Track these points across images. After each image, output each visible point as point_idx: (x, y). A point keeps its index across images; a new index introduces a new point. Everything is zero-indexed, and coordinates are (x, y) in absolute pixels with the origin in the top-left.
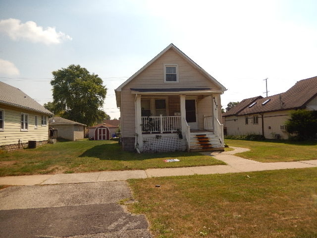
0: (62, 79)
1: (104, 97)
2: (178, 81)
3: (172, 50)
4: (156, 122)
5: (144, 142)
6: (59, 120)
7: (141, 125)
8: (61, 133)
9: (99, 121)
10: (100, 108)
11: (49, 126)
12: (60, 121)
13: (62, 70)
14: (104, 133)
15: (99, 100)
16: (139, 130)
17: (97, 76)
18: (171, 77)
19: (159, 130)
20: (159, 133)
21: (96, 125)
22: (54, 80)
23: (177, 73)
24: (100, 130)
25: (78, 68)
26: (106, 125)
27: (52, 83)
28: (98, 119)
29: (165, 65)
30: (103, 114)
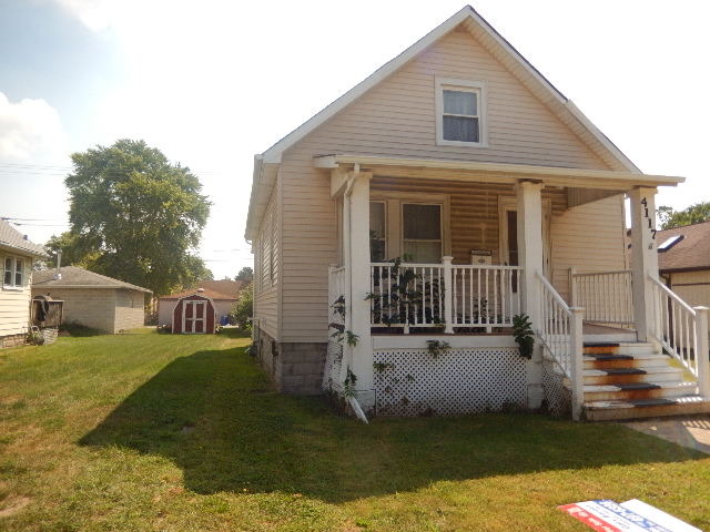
0: (96, 174)
1: (202, 223)
2: (483, 143)
3: (467, 31)
4: (428, 286)
5: (380, 367)
6: (76, 275)
7: (371, 296)
8: (73, 310)
9: (187, 282)
10: (190, 251)
11: (33, 290)
12: (77, 280)
13: (97, 149)
14: (200, 314)
15: (189, 231)
16: (360, 319)
17: (187, 169)
18: (463, 127)
19: (437, 320)
20: (440, 331)
21: (178, 292)
22: (74, 174)
23: (482, 115)
24: (190, 307)
25: (138, 148)
26: (205, 293)
27: (70, 181)
28: (184, 277)
29: (439, 81)
30: (197, 265)
